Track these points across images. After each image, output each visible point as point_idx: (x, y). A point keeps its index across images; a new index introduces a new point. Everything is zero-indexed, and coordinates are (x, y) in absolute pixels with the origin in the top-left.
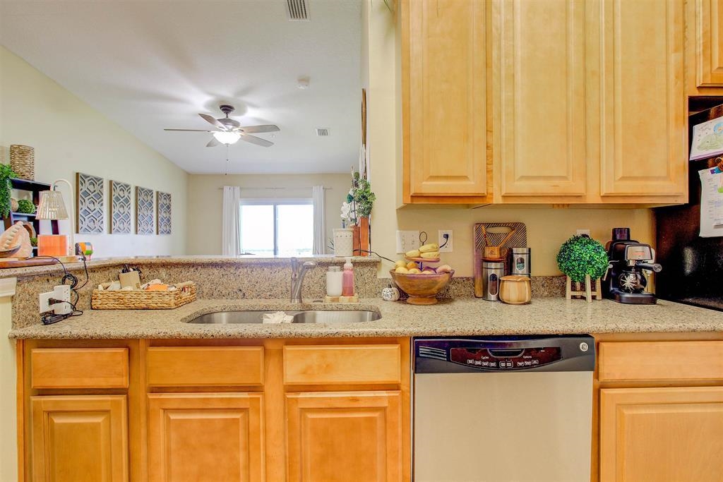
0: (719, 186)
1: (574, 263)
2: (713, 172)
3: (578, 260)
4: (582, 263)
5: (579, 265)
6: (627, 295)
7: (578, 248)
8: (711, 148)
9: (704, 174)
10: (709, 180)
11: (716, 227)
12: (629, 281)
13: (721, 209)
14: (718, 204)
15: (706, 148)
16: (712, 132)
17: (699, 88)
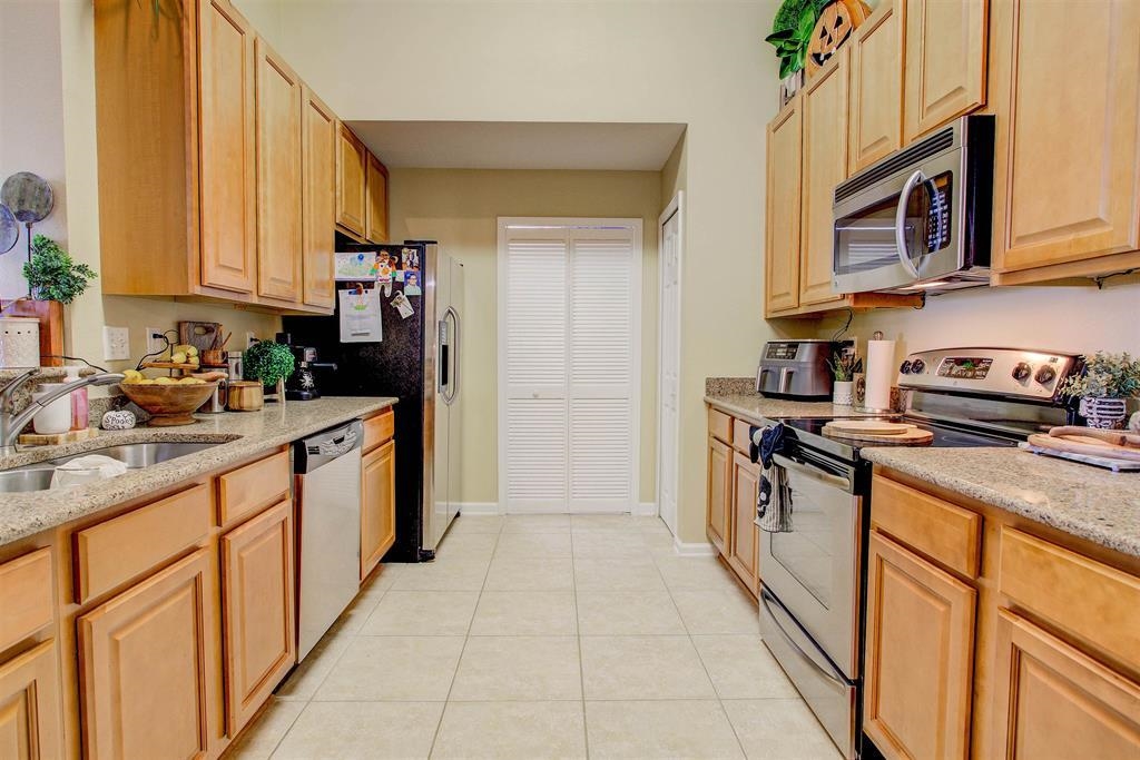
0: (355, 305)
2: (349, 293)
6: (306, 393)
8: (350, 274)
9: (343, 294)
10: (347, 299)
11: (354, 335)
12: (308, 380)
13: (357, 322)
14: (353, 318)
15: (345, 274)
16: (348, 262)
17: (337, 224)
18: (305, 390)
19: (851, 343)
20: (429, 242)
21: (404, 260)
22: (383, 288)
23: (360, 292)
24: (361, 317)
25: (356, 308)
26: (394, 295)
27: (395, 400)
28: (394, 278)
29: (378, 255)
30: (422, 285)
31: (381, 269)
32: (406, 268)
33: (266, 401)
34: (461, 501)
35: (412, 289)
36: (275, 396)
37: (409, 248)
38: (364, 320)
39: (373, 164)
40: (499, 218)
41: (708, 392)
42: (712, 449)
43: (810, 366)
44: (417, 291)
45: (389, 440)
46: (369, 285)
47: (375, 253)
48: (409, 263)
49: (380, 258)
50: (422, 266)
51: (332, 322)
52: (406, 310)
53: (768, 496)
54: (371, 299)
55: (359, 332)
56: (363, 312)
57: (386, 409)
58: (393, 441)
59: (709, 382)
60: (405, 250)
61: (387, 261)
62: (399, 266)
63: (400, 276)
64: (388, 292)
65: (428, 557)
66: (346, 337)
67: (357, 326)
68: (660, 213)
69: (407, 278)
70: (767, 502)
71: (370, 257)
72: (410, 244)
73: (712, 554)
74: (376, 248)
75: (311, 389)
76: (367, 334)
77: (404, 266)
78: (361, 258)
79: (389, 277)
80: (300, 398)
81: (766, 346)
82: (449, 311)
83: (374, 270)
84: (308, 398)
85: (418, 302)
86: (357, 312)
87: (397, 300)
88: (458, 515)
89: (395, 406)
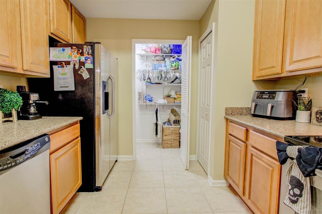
0: (61, 73)
1: (7, 103)
2: (58, 67)
3: (9, 102)
4: (12, 103)
5: (10, 104)
6: (32, 116)
7: (9, 95)
8: (58, 58)
9: (55, 67)
10: (57, 70)
11: (61, 87)
12: (32, 110)
13: (62, 81)
14: (61, 79)
15: (56, 58)
16: (57, 52)
17: (51, 33)
18: (32, 114)
19: (304, 92)
20: (97, 43)
21: (84, 51)
22: (75, 65)
23: (63, 67)
24: (64, 79)
25: (62, 74)
26: (80, 68)
27: (81, 118)
28: (80, 60)
29: (72, 48)
30: (93, 63)
31: (73, 55)
32: (86, 55)
33: (6, 121)
34: (118, 155)
35: (89, 65)
36: (10, 119)
37: (87, 45)
38: (66, 80)
39: (75, 12)
40: (132, 39)
41: (226, 114)
42: (230, 140)
43: (283, 103)
44: (91, 66)
45: (78, 137)
46: (68, 63)
47: (70, 48)
48: (87, 53)
49: (73, 50)
50: (93, 54)
51: (50, 81)
52: (86, 75)
53: (301, 192)
54: (69, 70)
55: (63, 86)
56: (65, 76)
57: (76, 123)
58: (80, 138)
59: (227, 109)
60: (85, 46)
61: (76, 52)
62: (82, 54)
63: (83, 59)
64: (77, 67)
65: (99, 189)
66: (57, 88)
67: (62, 83)
68: (199, 38)
69: (86, 60)
70: (301, 195)
71: (68, 50)
72: (87, 43)
73: (226, 185)
74: (71, 46)
75: (35, 114)
76: (67, 87)
77: (84, 54)
78: (64, 50)
79: (77, 59)
80: (28, 119)
81: (254, 93)
82: (109, 77)
83: (70, 56)
84: (33, 119)
85: (92, 72)
86: (62, 77)
87: (81, 70)
88: (116, 161)
89: (81, 121)
